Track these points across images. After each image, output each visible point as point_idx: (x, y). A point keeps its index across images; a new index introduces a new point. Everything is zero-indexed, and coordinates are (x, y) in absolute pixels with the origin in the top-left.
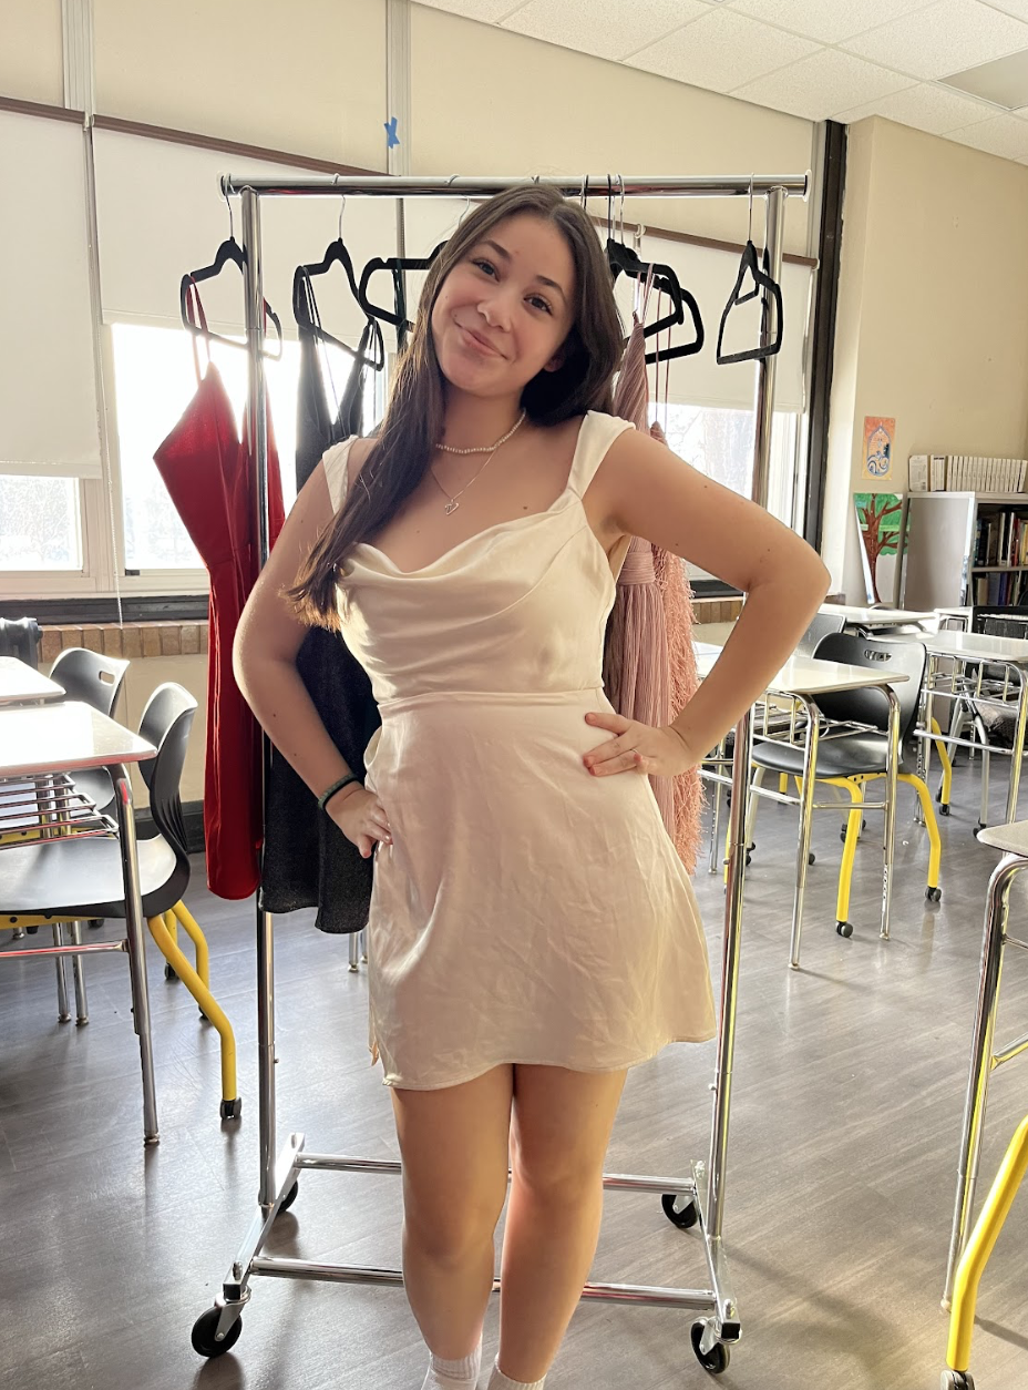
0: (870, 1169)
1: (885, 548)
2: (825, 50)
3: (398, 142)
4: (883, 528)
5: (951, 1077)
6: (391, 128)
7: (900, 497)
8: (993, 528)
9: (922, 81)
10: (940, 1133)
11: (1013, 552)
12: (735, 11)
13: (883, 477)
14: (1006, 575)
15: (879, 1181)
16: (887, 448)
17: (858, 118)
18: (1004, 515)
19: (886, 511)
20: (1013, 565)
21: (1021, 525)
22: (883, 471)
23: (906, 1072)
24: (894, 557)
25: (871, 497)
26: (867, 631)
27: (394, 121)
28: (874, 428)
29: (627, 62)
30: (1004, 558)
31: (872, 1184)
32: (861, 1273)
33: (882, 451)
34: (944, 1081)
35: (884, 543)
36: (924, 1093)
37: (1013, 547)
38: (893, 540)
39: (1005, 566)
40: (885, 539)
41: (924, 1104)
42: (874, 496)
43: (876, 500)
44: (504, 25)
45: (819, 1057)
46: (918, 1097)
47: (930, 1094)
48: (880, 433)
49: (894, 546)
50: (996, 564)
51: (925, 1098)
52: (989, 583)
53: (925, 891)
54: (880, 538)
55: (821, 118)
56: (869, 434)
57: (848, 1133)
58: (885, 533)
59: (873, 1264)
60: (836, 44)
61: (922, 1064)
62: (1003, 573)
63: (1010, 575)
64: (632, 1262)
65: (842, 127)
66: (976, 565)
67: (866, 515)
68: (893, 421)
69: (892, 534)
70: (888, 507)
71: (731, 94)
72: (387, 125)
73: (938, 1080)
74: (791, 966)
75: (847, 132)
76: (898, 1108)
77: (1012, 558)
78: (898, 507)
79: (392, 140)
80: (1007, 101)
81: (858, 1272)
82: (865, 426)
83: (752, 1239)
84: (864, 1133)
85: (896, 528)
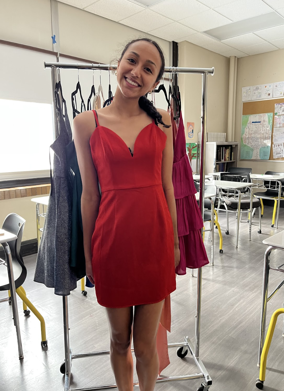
0: (229, 331)
1: (193, 158)
2: (174, 22)
3: (56, 42)
4: (193, 152)
5: (240, 302)
6: (53, 38)
7: (196, 144)
8: (219, 151)
9: (198, 32)
10: (242, 318)
11: (224, 157)
12: (151, 10)
13: (192, 139)
14: (223, 164)
15: (231, 334)
16: (193, 130)
17: (181, 41)
18: (222, 148)
19: (193, 148)
20: (225, 161)
21: (226, 150)
22: (192, 137)
23: (228, 302)
24: (196, 160)
25: (189, 144)
26: (196, 181)
27: (54, 36)
28: (189, 125)
29: (119, 22)
30: (223, 159)
31: (230, 335)
32: (235, 361)
33: (192, 131)
34: (239, 303)
35: (193, 156)
36: (235, 307)
37: (225, 156)
38: (195, 155)
39: (223, 161)
40: (193, 155)
41: (236, 310)
42: (190, 144)
43: (191, 145)
44: (85, 9)
45: (206, 301)
46: (233, 309)
47: (236, 307)
48: (191, 127)
49: (196, 157)
50: (221, 161)
51: (235, 308)
52: (219, 166)
53: (219, 251)
54: (192, 155)
55: (171, 40)
56: (188, 127)
57: (220, 322)
58: (193, 154)
59: (237, 358)
60: (178, 21)
61: (232, 299)
62: (222, 163)
63: (224, 163)
64: (176, 369)
65: (177, 43)
66: (216, 161)
67: (189, 149)
68: (194, 123)
69: (195, 154)
70: (194, 147)
71: (148, 33)
72: (52, 37)
73: (237, 303)
74: (191, 276)
75: (178, 45)
76: (230, 313)
77: (224, 159)
78: (196, 146)
79: (54, 42)
80: (219, 38)
81: (234, 361)
82: (187, 125)
83: (205, 356)
84: (224, 321)
85: (196, 152)
